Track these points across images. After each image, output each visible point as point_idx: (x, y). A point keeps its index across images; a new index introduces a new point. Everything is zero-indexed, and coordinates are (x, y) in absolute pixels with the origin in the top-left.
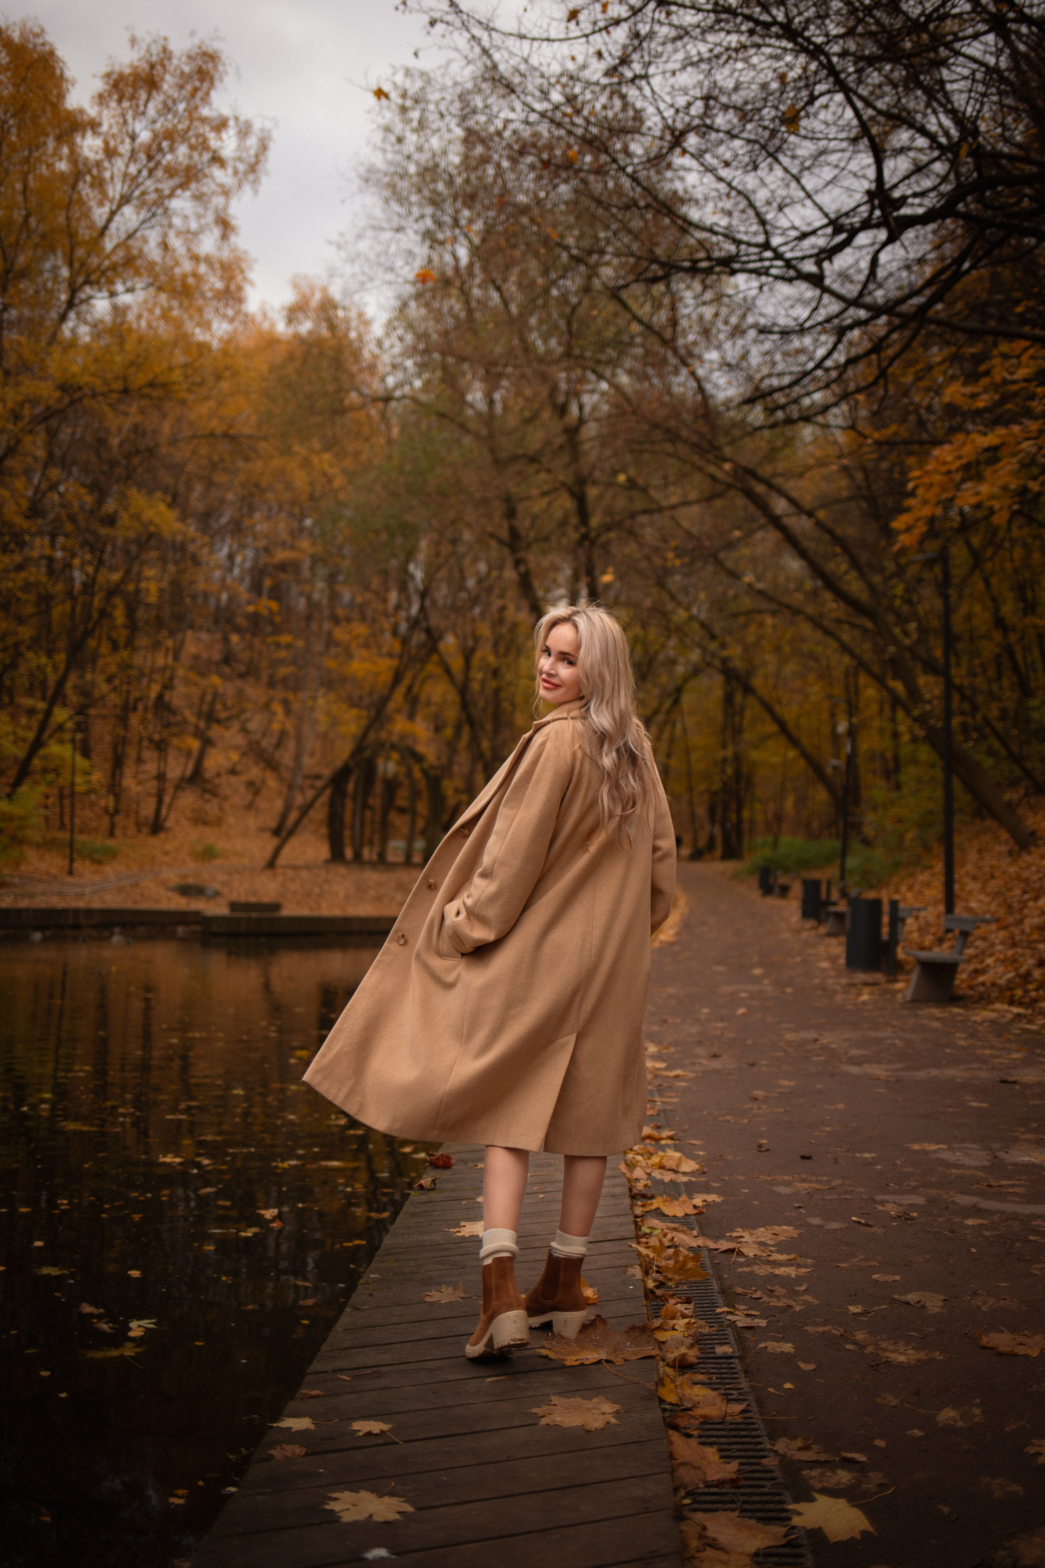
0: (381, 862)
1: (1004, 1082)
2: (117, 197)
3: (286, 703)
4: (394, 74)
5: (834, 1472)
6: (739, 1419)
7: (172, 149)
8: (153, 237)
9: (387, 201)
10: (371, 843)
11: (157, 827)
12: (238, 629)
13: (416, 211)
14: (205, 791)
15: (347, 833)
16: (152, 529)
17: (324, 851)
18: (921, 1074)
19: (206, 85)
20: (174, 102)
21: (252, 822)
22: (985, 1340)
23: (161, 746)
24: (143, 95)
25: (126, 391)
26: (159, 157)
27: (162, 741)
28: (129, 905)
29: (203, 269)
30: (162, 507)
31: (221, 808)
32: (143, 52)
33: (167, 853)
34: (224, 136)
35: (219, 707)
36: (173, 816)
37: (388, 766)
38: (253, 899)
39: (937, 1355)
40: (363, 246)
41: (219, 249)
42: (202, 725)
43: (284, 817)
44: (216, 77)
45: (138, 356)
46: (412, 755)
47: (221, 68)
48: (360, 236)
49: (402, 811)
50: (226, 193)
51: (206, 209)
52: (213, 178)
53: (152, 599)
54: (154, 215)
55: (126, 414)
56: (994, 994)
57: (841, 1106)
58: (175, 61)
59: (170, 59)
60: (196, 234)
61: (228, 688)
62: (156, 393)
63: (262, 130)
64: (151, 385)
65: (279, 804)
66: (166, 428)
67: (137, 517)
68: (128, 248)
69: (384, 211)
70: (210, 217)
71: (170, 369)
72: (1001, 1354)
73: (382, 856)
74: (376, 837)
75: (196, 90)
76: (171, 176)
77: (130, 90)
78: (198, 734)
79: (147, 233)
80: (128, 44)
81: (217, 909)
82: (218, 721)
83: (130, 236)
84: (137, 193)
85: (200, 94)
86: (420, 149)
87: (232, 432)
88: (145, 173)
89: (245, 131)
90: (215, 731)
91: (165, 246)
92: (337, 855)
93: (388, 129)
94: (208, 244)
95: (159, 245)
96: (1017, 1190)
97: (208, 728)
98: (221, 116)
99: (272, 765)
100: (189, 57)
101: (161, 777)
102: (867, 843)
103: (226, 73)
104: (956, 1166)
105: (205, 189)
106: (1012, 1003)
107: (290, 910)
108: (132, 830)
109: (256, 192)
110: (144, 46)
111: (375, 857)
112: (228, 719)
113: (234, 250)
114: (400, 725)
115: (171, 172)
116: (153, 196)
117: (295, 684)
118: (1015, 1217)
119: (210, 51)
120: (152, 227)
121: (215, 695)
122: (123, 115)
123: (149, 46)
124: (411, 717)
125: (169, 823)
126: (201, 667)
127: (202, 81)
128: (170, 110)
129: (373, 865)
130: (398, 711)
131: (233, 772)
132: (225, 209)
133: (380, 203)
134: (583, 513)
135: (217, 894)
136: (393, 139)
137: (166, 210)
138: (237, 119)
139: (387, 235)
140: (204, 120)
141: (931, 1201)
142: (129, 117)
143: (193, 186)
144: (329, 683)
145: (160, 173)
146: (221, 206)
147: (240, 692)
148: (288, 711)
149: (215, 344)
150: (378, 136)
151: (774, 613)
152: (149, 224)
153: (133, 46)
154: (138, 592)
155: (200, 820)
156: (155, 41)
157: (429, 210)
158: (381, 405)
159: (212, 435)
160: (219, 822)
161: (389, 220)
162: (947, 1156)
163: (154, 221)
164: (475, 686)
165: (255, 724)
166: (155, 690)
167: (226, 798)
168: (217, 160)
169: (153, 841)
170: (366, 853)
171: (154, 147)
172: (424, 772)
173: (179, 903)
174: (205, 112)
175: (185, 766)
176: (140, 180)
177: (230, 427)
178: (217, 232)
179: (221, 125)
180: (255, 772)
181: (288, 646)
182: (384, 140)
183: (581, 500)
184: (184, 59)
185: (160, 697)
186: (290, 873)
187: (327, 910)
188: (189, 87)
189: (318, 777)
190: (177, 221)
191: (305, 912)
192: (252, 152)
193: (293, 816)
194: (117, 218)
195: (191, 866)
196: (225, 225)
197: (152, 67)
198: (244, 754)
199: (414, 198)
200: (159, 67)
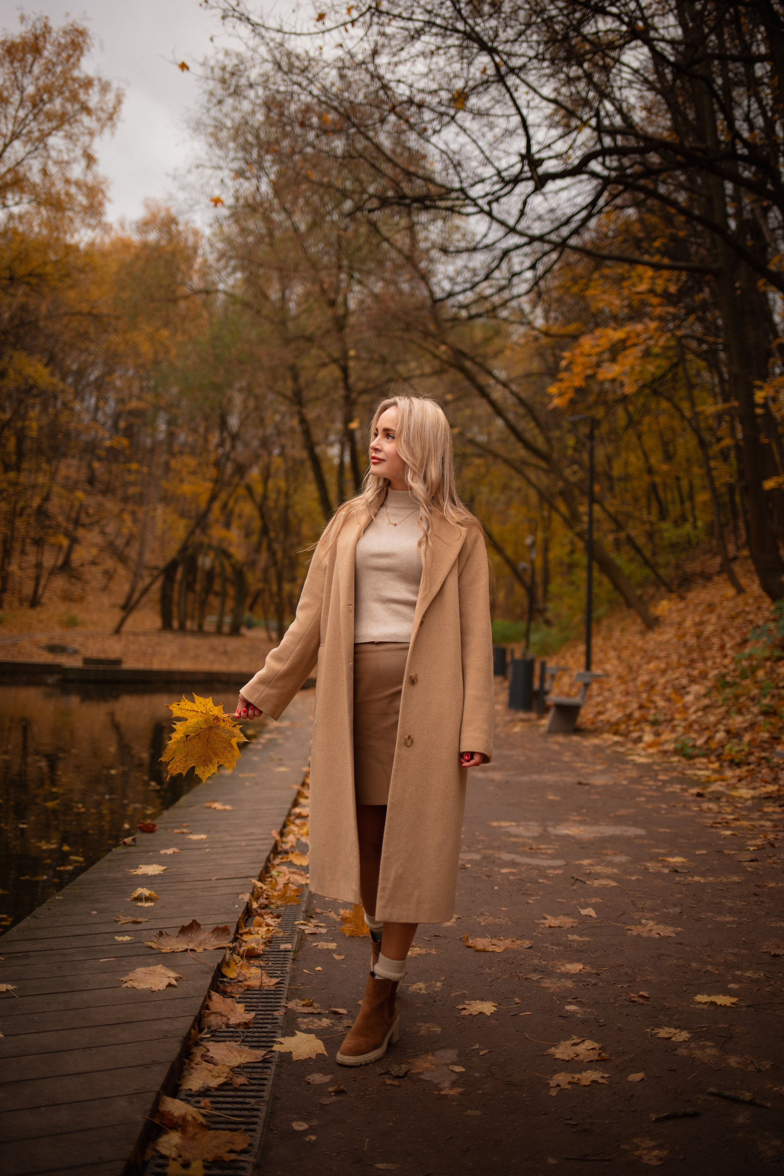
0: (200, 632)
1: (580, 783)
2: (9, 134)
3: (133, 513)
4: (217, 53)
5: (320, 1020)
6: (273, 988)
7: (51, 100)
8: (36, 165)
9: (210, 146)
10: (193, 618)
11: (35, 602)
12: (99, 459)
13: (232, 154)
14: (71, 576)
15: (175, 610)
16: (31, 381)
17: (158, 622)
18: (526, 779)
19: (78, 53)
20: (54, 64)
21: (106, 600)
22: (471, 942)
23: (38, 543)
24: (29, 58)
25: (11, 279)
26: (41, 105)
27: (41, 539)
28: (9, 659)
29: (73, 190)
30: (40, 366)
31: (83, 590)
32: (29, 27)
33: (40, 621)
34: (91, 92)
35: (83, 515)
36: (47, 594)
37: (206, 561)
38: (102, 656)
39: (433, 952)
40: (192, 178)
41: (86, 175)
42: (71, 527)
43: (130, 597)
44: (85, 47)
45: (20, 253)
46: (224, 553)
47: (88, 41)
48: (189, 171)
49: (217, 594)
50: (91, 134)
51: (76, 145)
52: (81, 122)
53: (34, 434)
54: (36, 149)
55: (13, 296)
56: (607, 728)
58: (54, 35)
59: (50, 32)
60: (68, 163)
61: (92, 502)
62: (34, 281)
63: (118, 89)
64: (30, 275)
65: (126, 588)
66: (43, 308)
67: (20, 372)
68: (16, 172)
69: (207, 153)
70: (78, 152)
71: (45, 263)
72: (477, 951)
73: (200, 627)
74: (197, 613)
75: (70, 57)
76: (50, 120)
77: (21, 55)
78: (67, 534)
79: (32, 162)
80: (18, 21)
81: (74, 662)
82: (83, 526)
83: (18, 164)
84: (25, 131)
85: (72, 60)
86: (235, 109)
87: (95, 311)
88: (31, 117)
89: (105, 88)
90: (81, 533)
91: (44, 172)
92: (167, 625)
93: (211, 94)
94: (77, 171)
95: (40, 171)
96: (549, 851)
97: (75, 529)
98: (87, 77)
99: (123, 559)
100: (65, 33)
101: (39, 566)
102: (548, 623)
103: (93, 45)
104: (516, 836)
105: (76, 131)
106: (616, 733)
107: (129, 664)
108: (16, 604)
109: (113, 134)
110: (31, 23)
111: (195, 627)
112: (91, 524)
113: (95, 177)
114: (217, 532)
115: (49, 117)
116: (36, 134)
117: (140, 499)
118: (537, 868)
119: (80, 28)
120: (35, 158)
121: (81, 506)
122: (15, 73)
123: (34, 23)
124: (228, 525)
125: (44, 600)
126: (71, 487)
127: (75, 50)
128: (49, 71)
129: (193, 633)
130: (217, 521)
131: (93, 563)
132: (89, 146)
133: (206, 147)
134: (347, 380)
135: (76, 652)
136: (214, 101)
137: (46, 145)
138: (100, 80)
139: (209, 172)
140: (74, 80)
141: (484, 858)
142: (19, 74)
143: (67, 127)
144: (166, 499)
145: (41, 117)
146: (87, 143)
147: (100, 505)
148: (135, 521)
149: (82, 246)
150: (205, 97)
151: (480, 456)
152: (33, 155)
153: (22, 22)
154: (23, 428)
155: (67, 598)
156: (39, 19)
157: (240, 155)
158: (203, 296)
159: (80, 313)
160: (81, 599)
161: (210, 160)
162: (514, 830)
163: (36, 154)
164: (271, 503)
165: (111, 528)
166: (36, 502)
167: (87, 582)
168: (86, 109)
169: (32, 613)
170: (189, 624)
171: (38, 98)
172: (233, 566)
173: (47, 658)
174: (76, 73)
175: (57, 558)
176: (27, 122)
177: (93, 308)
178: (83, 163)
179: (88, 84)
180: (110, 563)
181: (137, 472)
182: (209, 101)
183: (345, 370)
184: (61, 33)
185: (40, 507)
186: (131, 638)
187: (157, 665)
188: (64, 55)
189: (156, 568)
190: (53, 154)
191: (140, 666)
192: (111, 105)
193: (136, 596)
194: (9, 149)
195: (58, 631)
196: (90, 159)
197: (36, 38)
198: (101, 550)
199: (231, 145)
200: (41, 39)
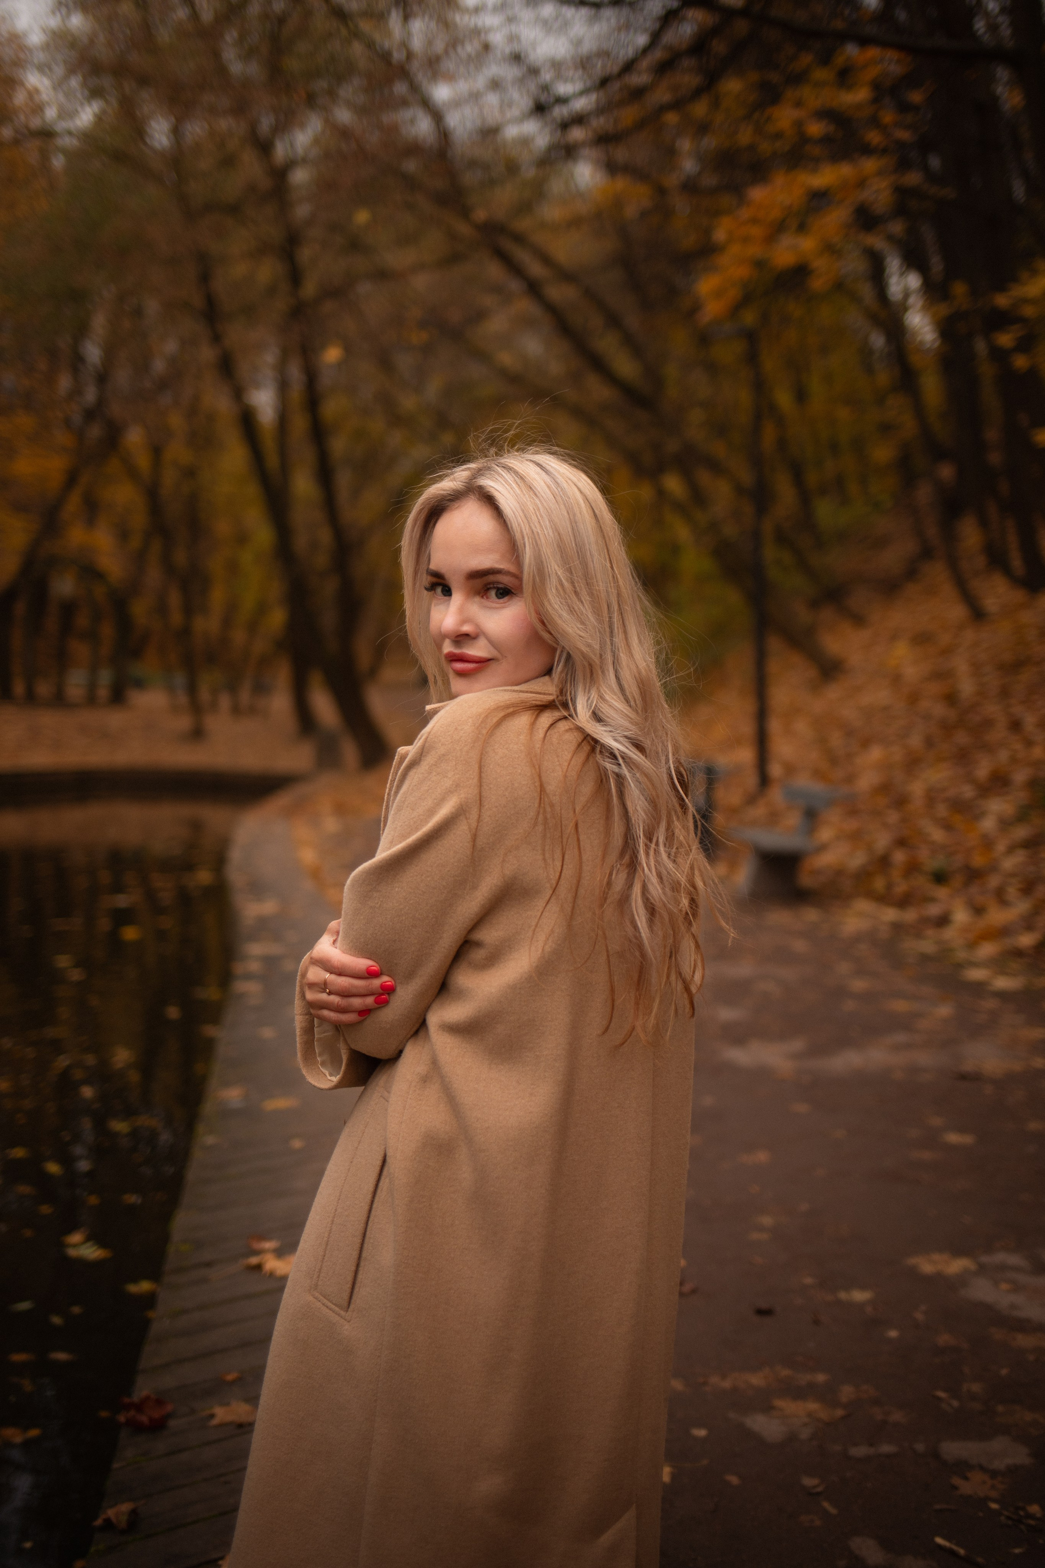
10: (46, 676)
15: (16, 668)
37: (64, 586)
46: (91, 572)
49: (82, 636)
57: (762, 1157)
73: (60, 692)
74: (52, 668)
92: (6, 695)
111: (51, 694)
114: (77, 535)
124: (90, 525)
129: (48, 704)
130: (74, 516)
134: (295, 277)
164: (167, 488)
170: (40, 689)
172: (108, 592)
183: (291, 263)
